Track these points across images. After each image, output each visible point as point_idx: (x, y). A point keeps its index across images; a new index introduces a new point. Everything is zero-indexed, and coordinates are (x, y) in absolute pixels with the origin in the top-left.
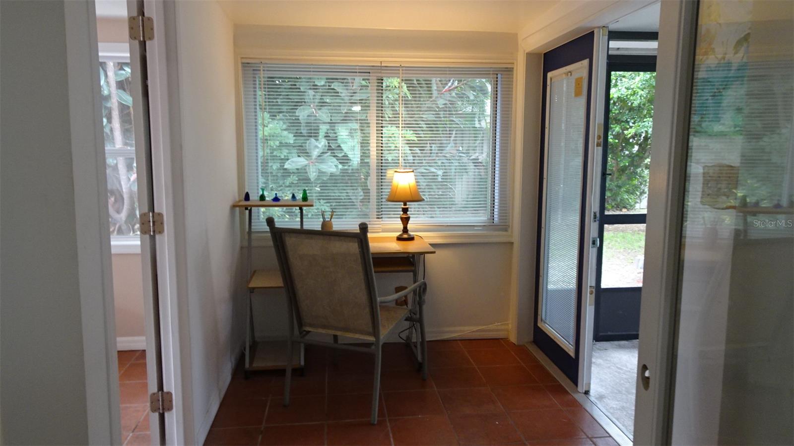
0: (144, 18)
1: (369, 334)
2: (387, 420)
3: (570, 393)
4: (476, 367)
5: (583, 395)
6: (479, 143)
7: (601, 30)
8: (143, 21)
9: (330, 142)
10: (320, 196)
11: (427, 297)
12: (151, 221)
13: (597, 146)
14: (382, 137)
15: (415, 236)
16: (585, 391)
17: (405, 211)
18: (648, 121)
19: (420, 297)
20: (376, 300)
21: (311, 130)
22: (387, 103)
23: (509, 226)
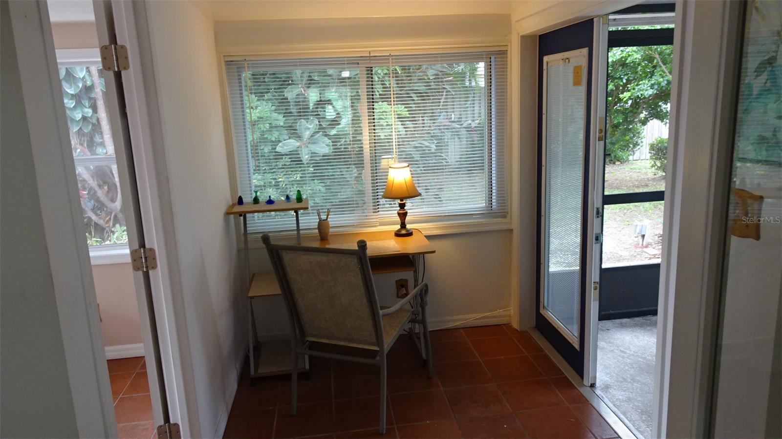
0: (117, 46)
1: (373, 344)
2: (396, 428)
3: (576, 386)
4: (481, 360)
5: (589, 388)
6: (470, 104)
7: (601, 19)
8: (115, 49)
9: (321, 120)
10: (314, 176)
11: (429, 299)
12: (143, 257)
13: (599, 140)
14: (373, 99)
15: (413, 230)
16: (591, 384)
17: (402, 206)
18: (644, 84)
19: (422, 299)
20: (378, 313)
21: (300, 109)
22: (377, 79)
23: (508, 213)
